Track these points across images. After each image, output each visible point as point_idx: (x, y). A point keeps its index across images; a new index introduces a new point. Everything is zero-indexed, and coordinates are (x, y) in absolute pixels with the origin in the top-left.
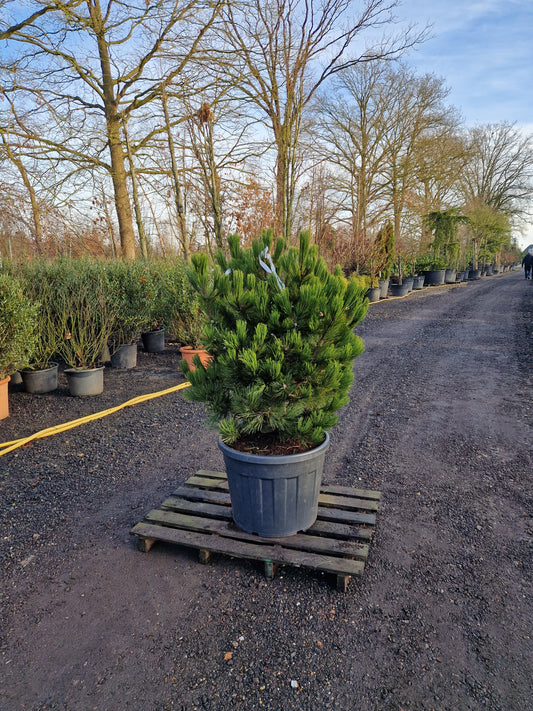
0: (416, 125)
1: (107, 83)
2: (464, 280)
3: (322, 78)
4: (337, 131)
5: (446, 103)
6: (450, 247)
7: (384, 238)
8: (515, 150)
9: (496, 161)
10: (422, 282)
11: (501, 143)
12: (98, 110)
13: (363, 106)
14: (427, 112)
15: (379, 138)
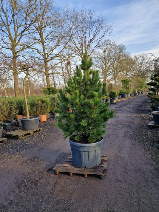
0: (119, 56)
1: (45, 54)
2: (133, 96)
3: (94, 49)
4: (98, 59)
5: (126, 51)
6: (128, 88)
7: (110, 87)
8: (147, 61)
9: (142, 64)
10: (121, 97)
11: (143, 59)
12: (42, 60)
13: (105, 53)
14: (121, 53)
15: (109, 60)
